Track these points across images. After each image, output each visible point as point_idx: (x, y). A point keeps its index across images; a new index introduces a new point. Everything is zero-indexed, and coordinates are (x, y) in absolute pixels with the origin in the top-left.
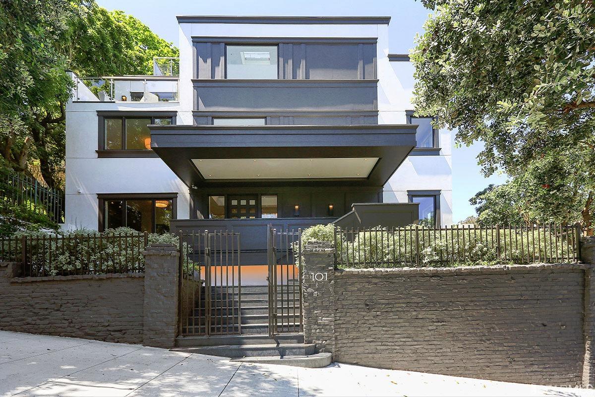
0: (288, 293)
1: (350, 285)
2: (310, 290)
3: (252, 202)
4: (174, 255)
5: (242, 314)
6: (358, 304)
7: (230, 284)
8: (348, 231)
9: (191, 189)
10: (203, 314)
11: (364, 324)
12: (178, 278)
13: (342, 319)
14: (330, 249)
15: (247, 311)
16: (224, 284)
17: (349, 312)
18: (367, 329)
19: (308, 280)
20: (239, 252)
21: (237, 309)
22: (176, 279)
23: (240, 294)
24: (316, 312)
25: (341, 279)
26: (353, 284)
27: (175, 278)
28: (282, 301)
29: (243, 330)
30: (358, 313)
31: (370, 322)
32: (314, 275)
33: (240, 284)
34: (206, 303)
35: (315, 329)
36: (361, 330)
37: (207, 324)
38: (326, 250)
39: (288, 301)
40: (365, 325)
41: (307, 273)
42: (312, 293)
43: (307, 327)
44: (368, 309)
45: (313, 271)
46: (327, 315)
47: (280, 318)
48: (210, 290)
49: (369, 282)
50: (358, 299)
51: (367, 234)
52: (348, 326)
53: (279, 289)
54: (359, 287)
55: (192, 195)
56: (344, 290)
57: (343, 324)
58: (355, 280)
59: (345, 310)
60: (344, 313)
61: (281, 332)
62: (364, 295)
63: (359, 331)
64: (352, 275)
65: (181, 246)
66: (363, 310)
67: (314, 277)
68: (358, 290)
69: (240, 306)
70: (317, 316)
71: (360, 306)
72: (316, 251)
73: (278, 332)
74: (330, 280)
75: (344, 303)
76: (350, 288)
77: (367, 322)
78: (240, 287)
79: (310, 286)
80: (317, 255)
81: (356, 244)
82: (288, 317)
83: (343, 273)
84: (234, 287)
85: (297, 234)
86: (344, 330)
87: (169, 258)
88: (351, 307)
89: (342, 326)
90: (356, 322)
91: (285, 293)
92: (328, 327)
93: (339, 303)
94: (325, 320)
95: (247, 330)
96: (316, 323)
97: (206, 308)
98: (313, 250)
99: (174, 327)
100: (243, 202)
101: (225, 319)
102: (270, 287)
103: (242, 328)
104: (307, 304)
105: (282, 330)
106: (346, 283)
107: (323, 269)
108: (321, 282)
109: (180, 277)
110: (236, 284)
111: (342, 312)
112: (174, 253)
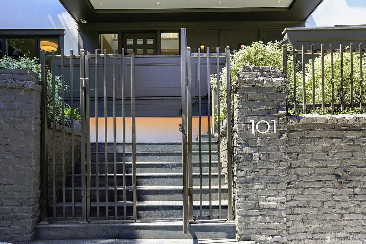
0: (210, 154)
1: (311, 142)
2: (247, 150)
3: (150, 42)
4: (30, 87)
5: (138, 184)
6: (324, 175)
7: (119, 140)
8: (306, 52)
9: (80, 24)
10: (79, 184)
11: (334, 207)
12: (39, 128)
13: (298, 198)
14: (280, 79)
15: (145, 180)
16: (110, 140)
17: (308, 188)
18: (337, 217)
19: (244, 133)
20: (133, 99)
21: (131, 176)
22: (35, 129)
23: (135, 155)
24: (256, 187)
25: (296, 131)
26: (314, 139)
27: (33, 126)
28: (200, 165)
29: (141, 212)
30: (324, 189)
31: (344, 205)
32: (255, 124)
33: (134, 139)
34: (83, 166)
35: (254, 216)
36: (328, 218)
37: (84, 199)
38: (275, 79)
39: (210, 165)
40: (335, 210)
41: (242, 121)
42: (251, 155)
43: (243, 212)
44: (341, 183)
45: (253, 117)
46: (275, 192)
47: (197, 193)
48: (89, 148)
49: (342, 138)
50: (323, 167)
51: (337, 57)
52: (306, 211)
53: (195, 147)
54: (325, 145)
55: (81, 32)
56: (300, 150)
57: (297, 207)
58: (319, 134)
59: (301, 184)
60: (300, 189)
61: (200, 218)
62: (333, 159)
63: (324, 220)
64: (316, 125)
65: (44, 76)
66: (331, 184)
67: (255, 128)
68: (324, 151)
69: (135, 172)
70: (258, 195)
71: (325, 178)
72: (258, 81)
73: (195, 218)
74: (280, 134)
75: (300, 171)
76: (311, 147)
77: (337, 205)
78: (134, 144)
79: (247, 143)
80: (259, 88)
81: (309, 77)
82: (210, 191)
83: (302, 122)
84: (124, 144)
85: (224, 55)
86: (300, 217)
87: (22, 92)
88: (311, 178)
89: (297, 210)
90: (320, 204)
91: (205, 154)
92: (276, 213)
93: (292, 171)
94: (271, 201)
95: (147, 212)
96: (257, 206)
97: (84, 174)
98: (253, 80)
99: (31, 208)
100: (140, 42)
101: (111, 193)
102: (184, 144)
103: (139, 208)
104: (242, 174)
105: (201, 213)
106: (304, 138)
107: (268, 114)
108: (265, 136)
109: (42, 125)
110: (129, 140)
111: (297, 188)
112: (30, 84)
